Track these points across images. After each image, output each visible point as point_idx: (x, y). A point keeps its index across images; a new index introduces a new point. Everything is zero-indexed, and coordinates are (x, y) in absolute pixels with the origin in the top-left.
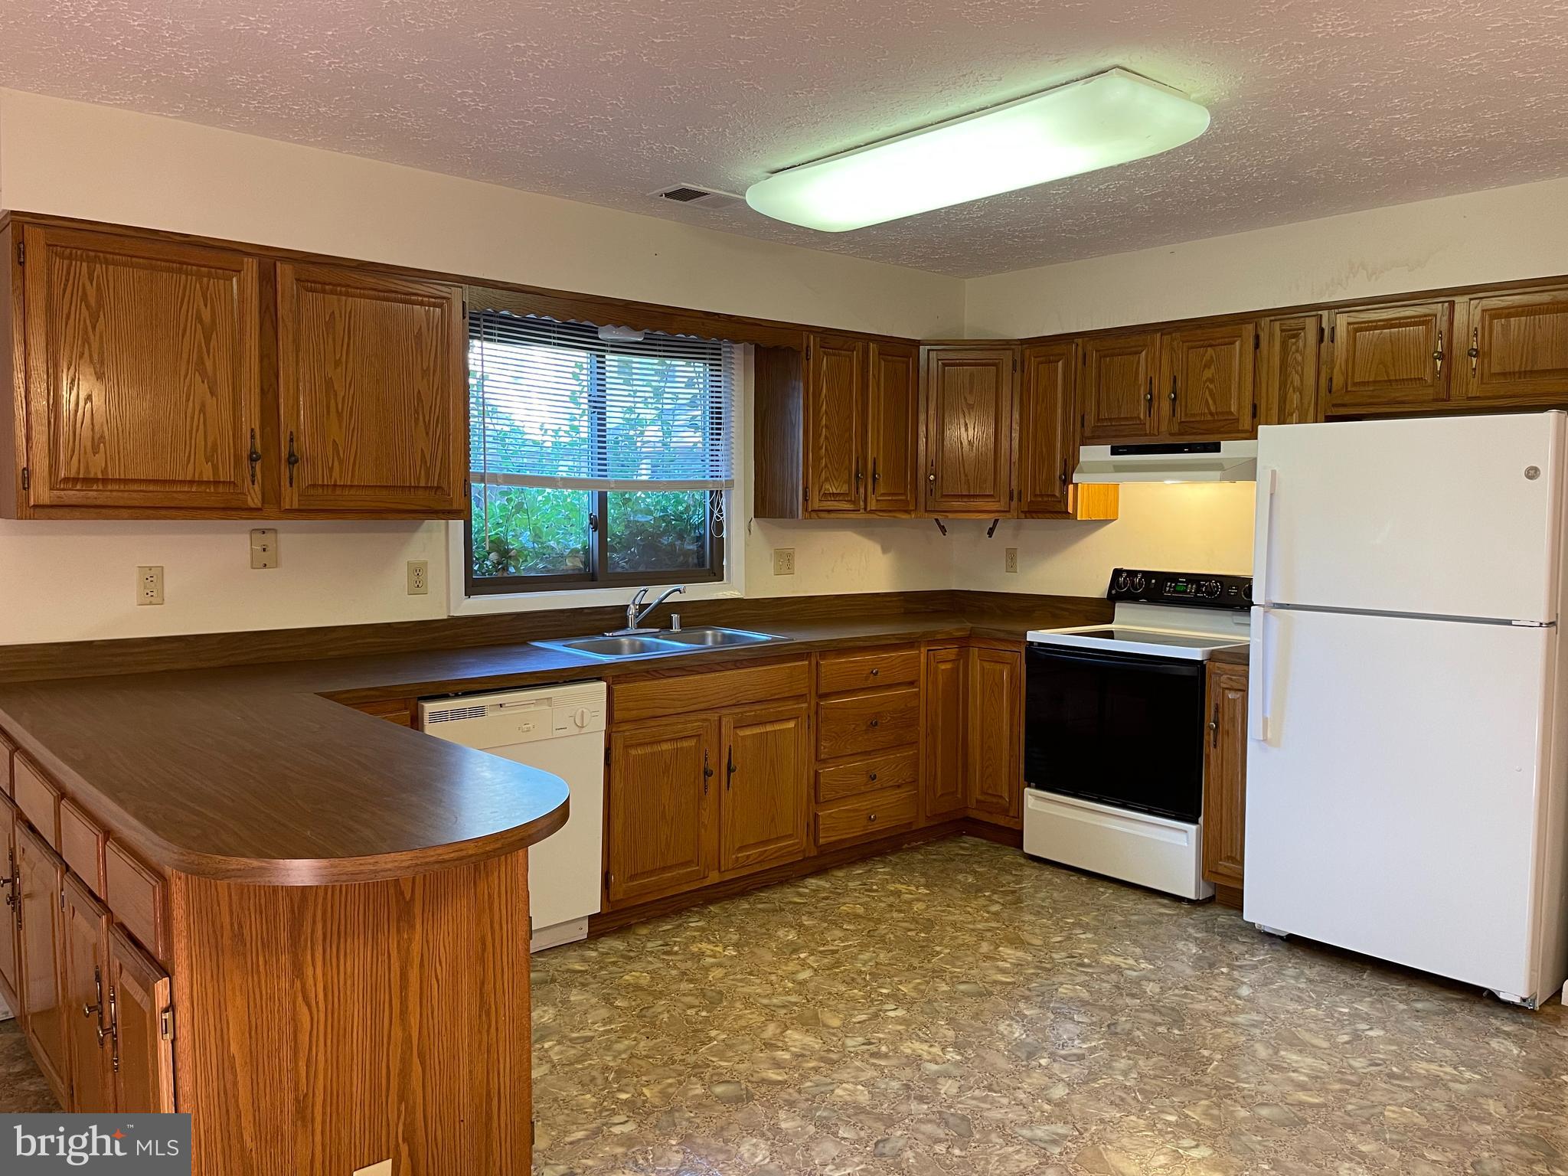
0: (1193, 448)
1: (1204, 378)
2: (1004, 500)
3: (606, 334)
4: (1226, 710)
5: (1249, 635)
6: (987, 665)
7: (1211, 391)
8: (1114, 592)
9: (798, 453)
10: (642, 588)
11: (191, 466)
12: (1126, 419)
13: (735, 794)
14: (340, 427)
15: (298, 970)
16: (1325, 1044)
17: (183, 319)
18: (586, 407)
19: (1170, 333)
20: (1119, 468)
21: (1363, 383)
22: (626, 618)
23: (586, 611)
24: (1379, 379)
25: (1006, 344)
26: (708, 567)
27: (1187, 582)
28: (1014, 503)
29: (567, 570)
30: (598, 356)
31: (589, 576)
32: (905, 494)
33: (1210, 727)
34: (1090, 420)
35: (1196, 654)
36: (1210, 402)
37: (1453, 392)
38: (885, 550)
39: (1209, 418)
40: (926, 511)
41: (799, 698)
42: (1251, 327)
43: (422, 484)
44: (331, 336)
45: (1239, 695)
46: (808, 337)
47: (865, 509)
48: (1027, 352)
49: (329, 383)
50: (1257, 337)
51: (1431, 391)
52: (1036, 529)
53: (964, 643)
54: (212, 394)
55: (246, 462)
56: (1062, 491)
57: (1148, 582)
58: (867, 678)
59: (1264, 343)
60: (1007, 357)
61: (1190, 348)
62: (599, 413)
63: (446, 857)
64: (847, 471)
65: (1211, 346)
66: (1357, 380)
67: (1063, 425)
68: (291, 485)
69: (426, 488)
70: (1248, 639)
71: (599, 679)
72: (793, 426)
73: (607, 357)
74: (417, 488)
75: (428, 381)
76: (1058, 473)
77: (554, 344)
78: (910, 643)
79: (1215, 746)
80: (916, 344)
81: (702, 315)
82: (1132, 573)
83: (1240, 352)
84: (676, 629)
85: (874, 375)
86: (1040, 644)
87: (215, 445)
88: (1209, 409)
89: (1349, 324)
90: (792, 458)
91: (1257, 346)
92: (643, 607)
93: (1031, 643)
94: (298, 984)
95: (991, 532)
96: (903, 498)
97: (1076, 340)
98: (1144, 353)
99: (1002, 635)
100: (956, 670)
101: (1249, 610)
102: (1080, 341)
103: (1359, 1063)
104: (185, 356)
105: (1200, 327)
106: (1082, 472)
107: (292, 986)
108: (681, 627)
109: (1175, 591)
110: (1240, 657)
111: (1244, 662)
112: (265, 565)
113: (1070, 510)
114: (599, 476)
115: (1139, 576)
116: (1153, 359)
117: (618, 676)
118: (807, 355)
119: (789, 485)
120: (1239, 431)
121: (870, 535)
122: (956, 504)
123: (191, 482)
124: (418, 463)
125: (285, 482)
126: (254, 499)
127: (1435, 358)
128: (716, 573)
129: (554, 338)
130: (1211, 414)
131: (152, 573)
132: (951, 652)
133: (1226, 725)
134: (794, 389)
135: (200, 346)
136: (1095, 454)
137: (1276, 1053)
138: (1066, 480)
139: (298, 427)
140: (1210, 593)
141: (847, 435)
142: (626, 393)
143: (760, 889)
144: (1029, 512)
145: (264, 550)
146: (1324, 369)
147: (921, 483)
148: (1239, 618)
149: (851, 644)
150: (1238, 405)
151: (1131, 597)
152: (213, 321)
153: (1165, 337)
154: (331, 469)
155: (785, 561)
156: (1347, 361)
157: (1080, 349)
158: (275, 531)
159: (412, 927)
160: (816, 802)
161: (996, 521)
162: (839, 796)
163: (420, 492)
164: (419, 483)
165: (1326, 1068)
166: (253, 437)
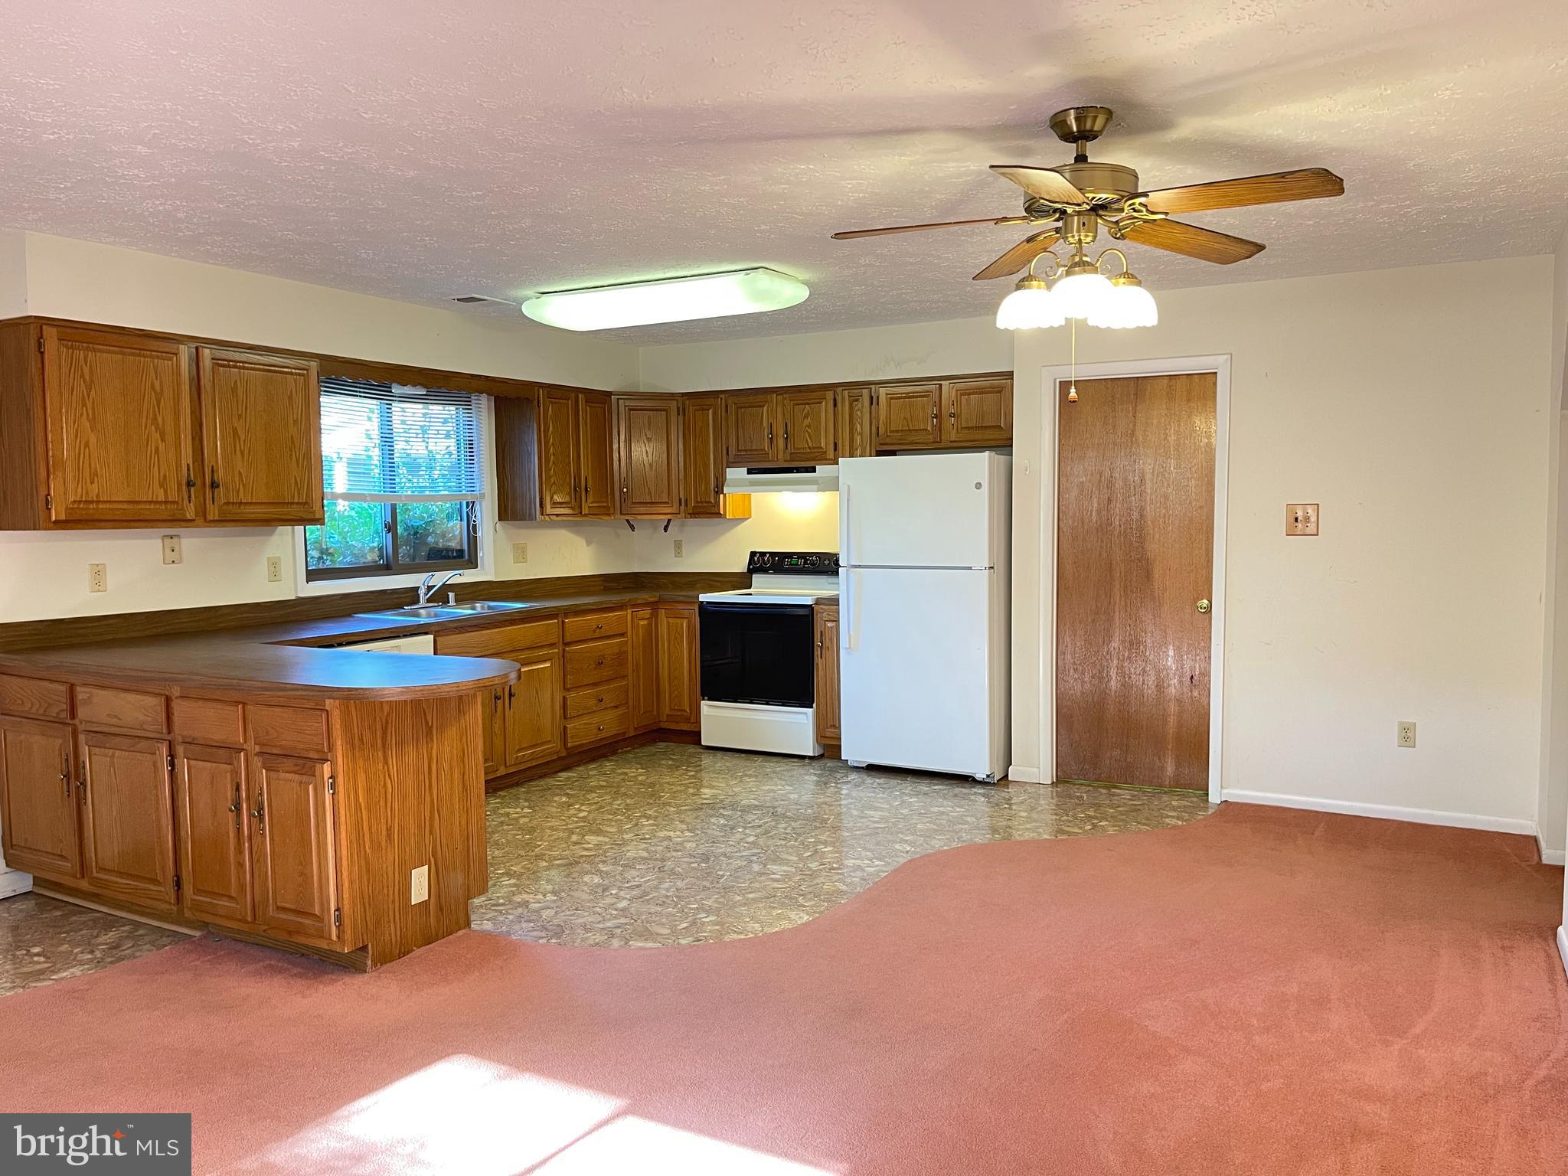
0: (798, 470)
1: (805, 425)
2: (676, 504)
3: (396, 389)
4: (827, 634)
5: (839, 590)
6: (670, 620)
7: (809, 433)
8: (751, 567)
9: (534, 473)
10: (430, 574)
11: (151, 491)
12: (756, 450)
13: (514, 713)
14: (243, 462)
15: (386, 762)
16: (888, 806)
17: (143, 388)
18: (378, 441)
19: (782, 394)
20: (753, 483)
21: (897, 431)
22: (418, 596)
23: (388, 591)
24: (904, 428)
25: (672, 396)
26: (467, 557)
27: (798, 558)
28: (682, 508)
29: (368, 562)
30: (387, 404)
31: (386, 567)
32: (607, 502)
33: (818, 646)
34: (733, 451)
35: (809, 601)
36: (809, 440)
37: (942, 438)
38: (589, 543)
39: (808, 450)
40: (621, 514)
41: (552, 645)
42: (831, 393)
43: (296, 501)
44: (235, 398)
45: (834, 624)
46: (538, 391)
47: (581, 513)
48: (687, 402)
49: (235, 431)
50: (835, 400)
51: (931, 437)
52: (697, 527)
53: (654, 606)
54: (162, 440)
55: (184, 487)
56: (716, 501)
57: (773, 559)
58: (594, 631)
59: (839, 404)
60: (673, 405)
61: (794, 405)
62: (389, 446)
63: (486, 684)
64: (568, 487)
65: (808, 404)
66: (892, 429)
67: (714, 453)
68: (213, 503)
69: (297, 503)
70: (837, 592)
71: (426, 633)
72: (530, 454)
73: (393, 405)
74: (292, 503)
75: (298, 428)
76: (712, 488)
77: (360, 396)
78: (621, 607)
79: (821, 657)
80: (609, 394)
81: (469, 377)
82: (763, 554)
83: (825, 409)
84: (452, 602)
85: (583, 417)
86: (708, 603)
87: (165, 476)
88: (808, 444)
89: (887, 394)
90: (529, 477)
91: (835, 405)
92: (430, 588)
93: (702, 602)
94: (386, 768)
95: (666, 529)
96: (605, 504)
97: (720, 396)
98: (766, 407)
99: (681, 598)
100: (650, 625)
101: (837, 573)
102: (723, 396)
103: (904, 811)
104: (145, 414)
105: (800, 392)
106: (728, 486)
107: (383, 768)
108: (456, 602)
109: (791, 564)
110: (834, 601)
111: (835, 603)
112: (173, 562)
113: (722, 512)
114: (391, 492)
115: (768, 555)
116: (772, 411)
117: (438, 631)
118: (538, 403)
119: (528, 496)
120: (826, 459)
121: (577, 533)
122: (642, 509)
123: (151, 502)
124: (293, 485)
125: (209, 502)
126: (190, 514)
127: (933, 417)
128: (473, 563)
129: (360, 392)
130: (809, 448)
131: (99, 568)
132: (646, 612)
133: (827, 643)
134: (529, 427)
135: (154, 407)
136: (736, 474)
137: (862, 812)
138: (719, 490)
139: (217, 462)
140: (813, 564)
141: (567, 460)
142: (402, 430)
143: (530, 781)
144: (693, 514)
145: (173, 551)
146: (874, 421)
147: (617, 494)
148: (832, 579)
149: (584, 607)
150: (825, 442)
151: (763, 570)
152: (162, 389)
153: (779, 397)
154: (238, 492)
155: (520, 553)
156: (886, 418)
157: (723, 401)
158: (178, 536)
159: (432, 740)
160: (565, 718)
161: (669, 521)
162: (580, 713)
163: (294, 506)
164: (294, 499)
165: (888, 814)
166: (188, 470)
